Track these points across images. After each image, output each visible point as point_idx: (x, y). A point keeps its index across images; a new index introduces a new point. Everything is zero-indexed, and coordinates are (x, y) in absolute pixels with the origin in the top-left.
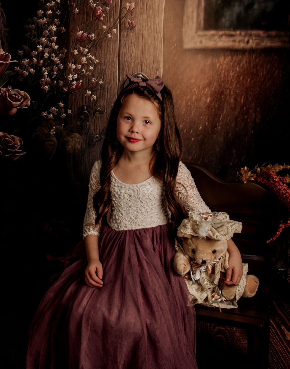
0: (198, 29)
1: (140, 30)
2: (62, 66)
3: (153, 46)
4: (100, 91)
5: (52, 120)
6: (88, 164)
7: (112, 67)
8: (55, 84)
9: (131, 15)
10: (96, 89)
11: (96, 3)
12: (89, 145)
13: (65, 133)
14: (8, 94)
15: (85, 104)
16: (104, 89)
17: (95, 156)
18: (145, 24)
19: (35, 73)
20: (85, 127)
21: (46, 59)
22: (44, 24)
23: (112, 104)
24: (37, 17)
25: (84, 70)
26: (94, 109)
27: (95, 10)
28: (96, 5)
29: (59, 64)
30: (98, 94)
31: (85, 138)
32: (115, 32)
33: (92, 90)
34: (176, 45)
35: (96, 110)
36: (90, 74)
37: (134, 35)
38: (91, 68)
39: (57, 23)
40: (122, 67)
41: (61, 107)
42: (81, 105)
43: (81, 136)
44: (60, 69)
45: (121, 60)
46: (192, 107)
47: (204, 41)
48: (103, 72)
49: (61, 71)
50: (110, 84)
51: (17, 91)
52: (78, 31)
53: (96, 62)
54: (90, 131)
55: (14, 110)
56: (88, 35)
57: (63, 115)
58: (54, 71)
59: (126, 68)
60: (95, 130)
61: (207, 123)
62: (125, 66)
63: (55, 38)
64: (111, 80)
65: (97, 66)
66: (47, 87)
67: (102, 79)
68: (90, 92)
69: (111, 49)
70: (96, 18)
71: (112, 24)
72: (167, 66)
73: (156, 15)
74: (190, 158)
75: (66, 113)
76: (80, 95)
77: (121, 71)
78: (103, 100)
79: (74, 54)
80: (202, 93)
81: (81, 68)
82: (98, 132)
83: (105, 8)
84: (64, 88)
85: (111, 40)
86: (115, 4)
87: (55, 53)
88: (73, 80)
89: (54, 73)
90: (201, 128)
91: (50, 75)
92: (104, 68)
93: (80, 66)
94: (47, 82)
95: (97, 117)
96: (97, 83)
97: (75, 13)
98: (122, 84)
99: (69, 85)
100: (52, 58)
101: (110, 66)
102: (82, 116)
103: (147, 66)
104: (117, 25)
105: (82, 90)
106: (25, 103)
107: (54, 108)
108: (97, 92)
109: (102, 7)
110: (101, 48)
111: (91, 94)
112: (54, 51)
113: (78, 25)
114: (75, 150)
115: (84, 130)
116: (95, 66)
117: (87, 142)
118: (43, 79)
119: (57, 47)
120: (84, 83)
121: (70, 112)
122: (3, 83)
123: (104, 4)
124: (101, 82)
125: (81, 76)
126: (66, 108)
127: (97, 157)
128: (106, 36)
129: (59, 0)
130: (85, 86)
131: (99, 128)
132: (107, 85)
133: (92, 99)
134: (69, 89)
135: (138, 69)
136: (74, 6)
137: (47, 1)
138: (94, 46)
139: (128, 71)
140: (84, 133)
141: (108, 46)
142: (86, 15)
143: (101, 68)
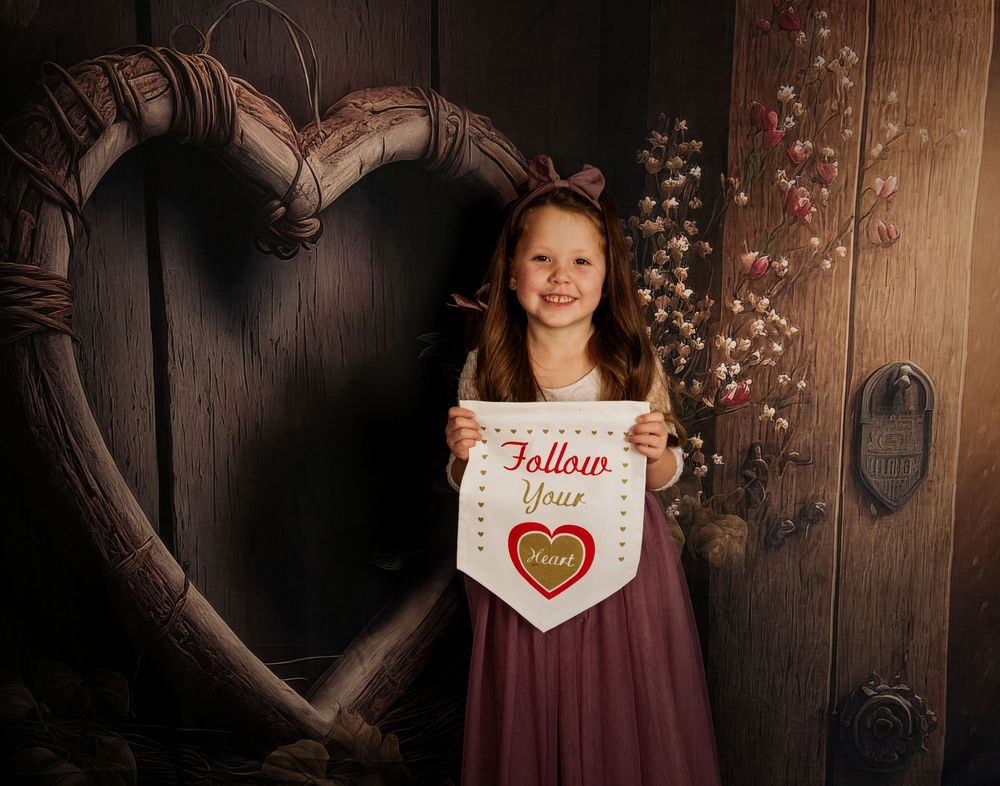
1: (909, 251)
2: (701, 341)
3: (943, 291)
4: (799, 407)
6: (763, 595)
7: (831, 345)
8: (681, 388)
9: (888, 209)
10: (788, 401)
11: (795, 178)
12: (767, 545)
13: (704, 515)
15: (758, 441)
16: (808, 403)
17: (782, 573)
18: (923, 233)
20: (758, 500)
21: (659, 325)
22: (657, 234)
23: (829, 441)
24: (638, 215)
25: (757, 354)
26: (782, 453)
27: (790, 197)
28: (795, 184)
29: (693, 338)
30: (794, 414)
31: (757, 529)
32: (843, 255)
33: (776, 404)
35: (786, 457)
36: (774, 363)
37: (893, 263)
38: (777, 348)
39: (691, 231)
40: (858, 345)
41: (696, 449)
42: (749, 443)
43: (747, 521)
44: (695, 349)
45: (856, 328)
48: (808, 358)
49: (697, 356)
50: (825, 390)
52: (743, 251)
53: (789, 334)
54: (769, 509)
56: (770, 263)
57: (700, 467)
58: (681, 353)
59: (869, 349)
60: (782, 508)
62: (867, 343)
63: (684, 271)
64: (827, 379)
65: (792, 344)
67: (804, 377)
68: (772, 411)
69: (832, 300)
70: (792, 217)
71: (836, 234)
72: (978, 345)
73: (953, 208)
75: (710, 462)
76: (745, 419)
77: (855, 355)
78: (806, 432)
79: (732, 312)
81: (751, 348)
82: (791, 513)
83: (819, 192)
84: (704, 399)
85: (831, 276)
86: (844, 181)
87: (684, 309)
88: (729, 380)
89: (679, 360)
91: (668, 366)
92: (811, 347)
93: (747, 343)
95: (790, 474)
96: (792, 386)
97: (737, 205)
98: (855, 392)
99: (718, 392)
100: (675, 321)
101: (827, 344)
102: (749, 472)
103: (926, 344)
104: (849, 235)
105: (752, 404)
108: (790, 409)
109: (811, 189)
110: (804, 296)
111: (775, 415)
112: (681, 304)
113: (744, 235)
114: (729, 557)
115: (754, 508)
116: (788, 343)
117: (763, 537)
119: (688, 293)
120: (758, 387)
121: (718, 459)
123: (814, 180)
124: (802, 384)
125: (750, 368)
126: (708, 450)
127: (786, 575)
128: (817, 266)
129: (697, 171)
130: (759, 395)
131: (793, 502)
132: (816, 392)
133: (777, 428)
134: (716, 402)
135: (901, 350)
136: (737, 186)
137: (665, 173)
138: (787, 291)
139: (875, 356)
140: (754, 516)
141: (822, 291)
142: (766, 209)
143: (802, 347)
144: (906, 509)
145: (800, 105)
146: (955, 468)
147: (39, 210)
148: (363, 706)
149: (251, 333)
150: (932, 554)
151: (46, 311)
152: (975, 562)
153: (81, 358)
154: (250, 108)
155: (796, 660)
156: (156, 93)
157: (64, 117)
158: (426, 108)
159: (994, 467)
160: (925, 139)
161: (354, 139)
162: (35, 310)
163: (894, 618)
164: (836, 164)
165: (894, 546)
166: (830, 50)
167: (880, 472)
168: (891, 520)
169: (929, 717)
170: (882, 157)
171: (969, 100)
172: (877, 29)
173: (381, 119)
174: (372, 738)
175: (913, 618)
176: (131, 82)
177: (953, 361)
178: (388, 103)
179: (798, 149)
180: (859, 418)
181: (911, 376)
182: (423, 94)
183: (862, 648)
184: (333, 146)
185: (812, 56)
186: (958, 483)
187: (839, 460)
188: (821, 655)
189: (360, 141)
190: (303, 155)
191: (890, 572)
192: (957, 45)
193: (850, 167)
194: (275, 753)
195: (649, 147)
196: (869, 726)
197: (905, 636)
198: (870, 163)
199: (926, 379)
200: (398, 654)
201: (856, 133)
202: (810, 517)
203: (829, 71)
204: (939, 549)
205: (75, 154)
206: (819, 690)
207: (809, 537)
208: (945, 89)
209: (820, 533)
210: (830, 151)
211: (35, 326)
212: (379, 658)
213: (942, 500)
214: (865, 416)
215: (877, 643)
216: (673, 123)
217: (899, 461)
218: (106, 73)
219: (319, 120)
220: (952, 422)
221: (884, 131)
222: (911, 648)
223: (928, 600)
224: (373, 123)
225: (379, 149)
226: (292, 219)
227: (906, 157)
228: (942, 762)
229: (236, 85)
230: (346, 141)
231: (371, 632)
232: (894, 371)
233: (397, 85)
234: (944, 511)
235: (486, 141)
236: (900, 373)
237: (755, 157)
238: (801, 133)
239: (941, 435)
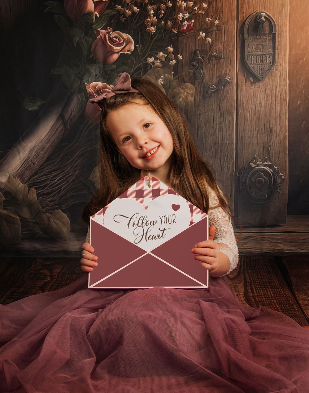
2: (171, 3)
4: (216, 32)
5: (160, 68)
6: (203, 120)
7: (229, 4)
8: (162, 24)
10: (211, 30)
12: (204, 97)
13: (175, 83)
14: (109, 37)
15: (198, 48)
16: (220, 30)
17: (211, 110)
19: (139, 12)
20: (199, 76)
23: (230, 48)
25: (196, 8)
26: (209, 54)
29: (167, 2)
30: (214, 36)
31: (199, 89)
33: (205, 31)
35: (211, 56)
36: (204, 13)
38: (205, 5)
40: (241, 4)
41: (170, 53)
42: (194, 49)
43: (194, 86)
44: (168, 7)
48: (219, 10)
49: (169, 10)
50: (227, 24)
51: (118, 34)
54: (204, 80)
55: (115, 57)
57: (172, 61)
58: (162, 9)
59: (246, 6)
60: (210, 79)
62: (245, 2)
64: (228, 19)
65: (211, 3)
66: (153, 29)
67: (218, 19)
68: (204, 34)
72: (294, 3)
75: (176, 58)
76: (192, 38)
77: (240, 8)
78: (220, 43)
81: (193, 6)
82: (214, 82)
84: (173, 30)
88: (184, 20)
89: (161, 12)
91: (156, 14)
92: (220, 5)
93: (191, 4)
94: (153, 23)
95: (213, 63)
96: (212, 23)
98: (241, 25)
99: (179, 25)
101: (227, 3)
102: (195, 63)
103: (271, 3)
105: (194, 31)
106: (127, 48)
107: (161, 53)
108: (212, 34)
111: (205, 36)
114: (187, 103)
115: (197, 80)
116: (209, 3)
117: (202, 94)
118: (149, 19)
120: (197, 23)
121: (180, 57)
122: (102, 24)
124: (217, 22)
125: (193, 15)
126: (176, 53)
127: (213, 111)
130: (198, 27)
131: (215, 77)
132: (223, 26)
133: (207, 42)
134: (179, 31)
135: (260, 6)
139: (249, 8)
140: (197, 83)
143: (216, 6)
144: (266, 79)
146: (287, 59)
148: (20, 175)
150: (279, 99)
152: (299, 103)
155: (219, 151)
159: (305, 59)
163: (263, 130)
165: (262, 96)
167: (254, 62)
168: (260, 84)
169: (280, 176)
174: (24, 190)
175: (272, 130)
177: (283, 10)
180: (243, 38)
181: (265, 18)
183: (249, 145)
186: (289, 66)
187: (235, 56)
188: (230, 149)
191: (261, 109)
196: (253, 181)
197: (269, 139)
199: (272, 19)
200: (35, 150)
202: (223, 83)
204: (282, 97)
206: (230, 165)
207: (223, 93)
209: (228, 91)
212: (27, 152)
213: (282, 74)
214: (246, 36)
215: (256, 142)
217: (262, 57)
220: (285, 39)
222: (271, 144)
223: (278, 121)
228: (287, 198)
231: (23, 140)
232: (258, 15)
234: (284, 80)
236: (261, 16)
239: (280, 44)
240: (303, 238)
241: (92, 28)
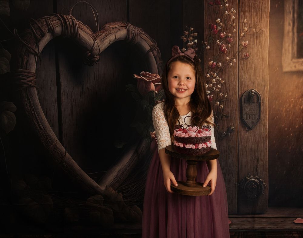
0: (293, 57)
1: (252, 60)
3: (262, 70)
4: (226, 102)
9: (246, 50)
10: (223, 100)
11: (221, 42)
12: (219, 139)
15: (215, 111)
16: (228, 101)
18: (255, 55)
20: (216, 127)
23: (234, 110)
25: (214, 88)
27: (221, 47)
28: (222, 44)
30: (224, 104)
31: (216, 135)
32: (235, 61)
33: (220, 101)
34: (277, 69)
35: (223, 115)
36: (219, 90)
37: (248, 63)
38: (219, 86)
40: (240, 85)
45: (239, 80)
46: (291, 112)
47: (297, 66)
48: (227, 89)
50: (232, 97)
52: (209, 61)
53: (222, 82)
54: (219, 129)
56: (216, 64)
59: (243, 86)
60: (223, 129)
61: (301, 123)
62: (243, 84)
64: (233, 94)
67: (227, 94)
68: (219, 103)
69: (233, 73)
70: (221, 52)
71: (233, 56)
72: (272, 84)
73: (263, 49)
74: (290, 148)
77: (240, 88)
78: (228, 108)
79: (207, 77)
80: (297, 102)
81: (212, 86)
82: (225, 130)
83: (228, 46)
85: (232, 67)
86: (234, 43)
90: (297, 126)
92: (228, 86)
95: (224, 120)
96: (223, 96)
97: (207, 49)
98: (240, 97)
101: (232, 85)
103: (258, 84)
104: (236, 56)
105: (213, 101)
108: (223, 102)
109: (226, 45)
110: (226, 73)
113: (209, 57)
116: (222, 85)
117: (218, 137)
120: (215, 97)
122: (159, 97)
123: (227, 42)
124: (226, 96)
125: (212, 92)
127: (224, 147)
128: (229, 65)
129: (196, 41)
130: (215, 99)
131: (225, 127)
132: (230, 98)
133: (220, 107)
135: (252, 86)
136: (207, 44)
137: (188, 42)
138: (221, 71)
139: (245, 88)
141: (230, 71)
142: (214, 50)
143: (226, 86)
144: (255, 129)
145: (222, 23)
146: (268, 117)
147: (28, 56)
148: (112, 185)
149: (82, 86)
150: (263, 140)
151: (30, 81)
152: (274, 142)
153: (38, 93)
154: (82, 28)
155: (228, 170)
156: (58, 25)
157: (35, 32)
158: (126, 27)
159: (278, 117)
160: (254, 31)
161: (108, 35)
162: (27, 81)
163: (254, 158)
164: (232, 38)
165: (253, 138)
166: (229, 9)
167: (248, 119)
168: (252, 131)
169: (264, 185)
170: (244, 36)
171: (265, 21)
172: (240, 4)
173: (115, 30)
174: (115, 194)
175: (259, 158)
176: (52, 23)
177: (265, 89)
178: (116, 26)
179: (222, 34)
180: (242, 105)
181: (254, 93)
182: (125, 23)
183: (245, 167)
184: (102, 37)
185: (224, 11)
186: (268, 121)
187: (237, 116)
188: (235, 169)
189: (109, 35)
190: (95, 40)
191: (252, 145)
192: (261, 7)
193: (236, 39)
194: (89, 198)
195: (184, 35)
196: (248, 188)
197: (257, 163)
198: (241, 38)
199: (258, 93)
200: (121, 171)
201: (237, 30)
202: (230, 131)
203: (229, 15)
204: (265, 139)
205: (38, 41)
206: (234, 178)
207: (230, 137)
208: (259, 19)
209: (233, 135)
210: (230, 35)
211: (27, 85)
212: (116, 172)
213: (265, 126)
214: (243, 103)
215: (250, 165)
216: (189, 29)
217: (253, 116)
218: (46, 21)
219: (99, 31)
220: (266, 105)
221: (244, 29)
222: (258, 166)
223: (262, 153)
224: (113, 31)
225: (114, 37)
226: (92, 56)
227: (250, 36)
228: (268, 197)
229: (78, 23)
230: (106, 36)
231: (114, 165)
232: (250, 92)
233: (119, 21)
234: (265, 129)
235: (142, 35)
236: (252, 92)
237: (211, 37)
238: (223, 30)
239: (263, 108)
240: (277, 221)
241: (154, 100)
